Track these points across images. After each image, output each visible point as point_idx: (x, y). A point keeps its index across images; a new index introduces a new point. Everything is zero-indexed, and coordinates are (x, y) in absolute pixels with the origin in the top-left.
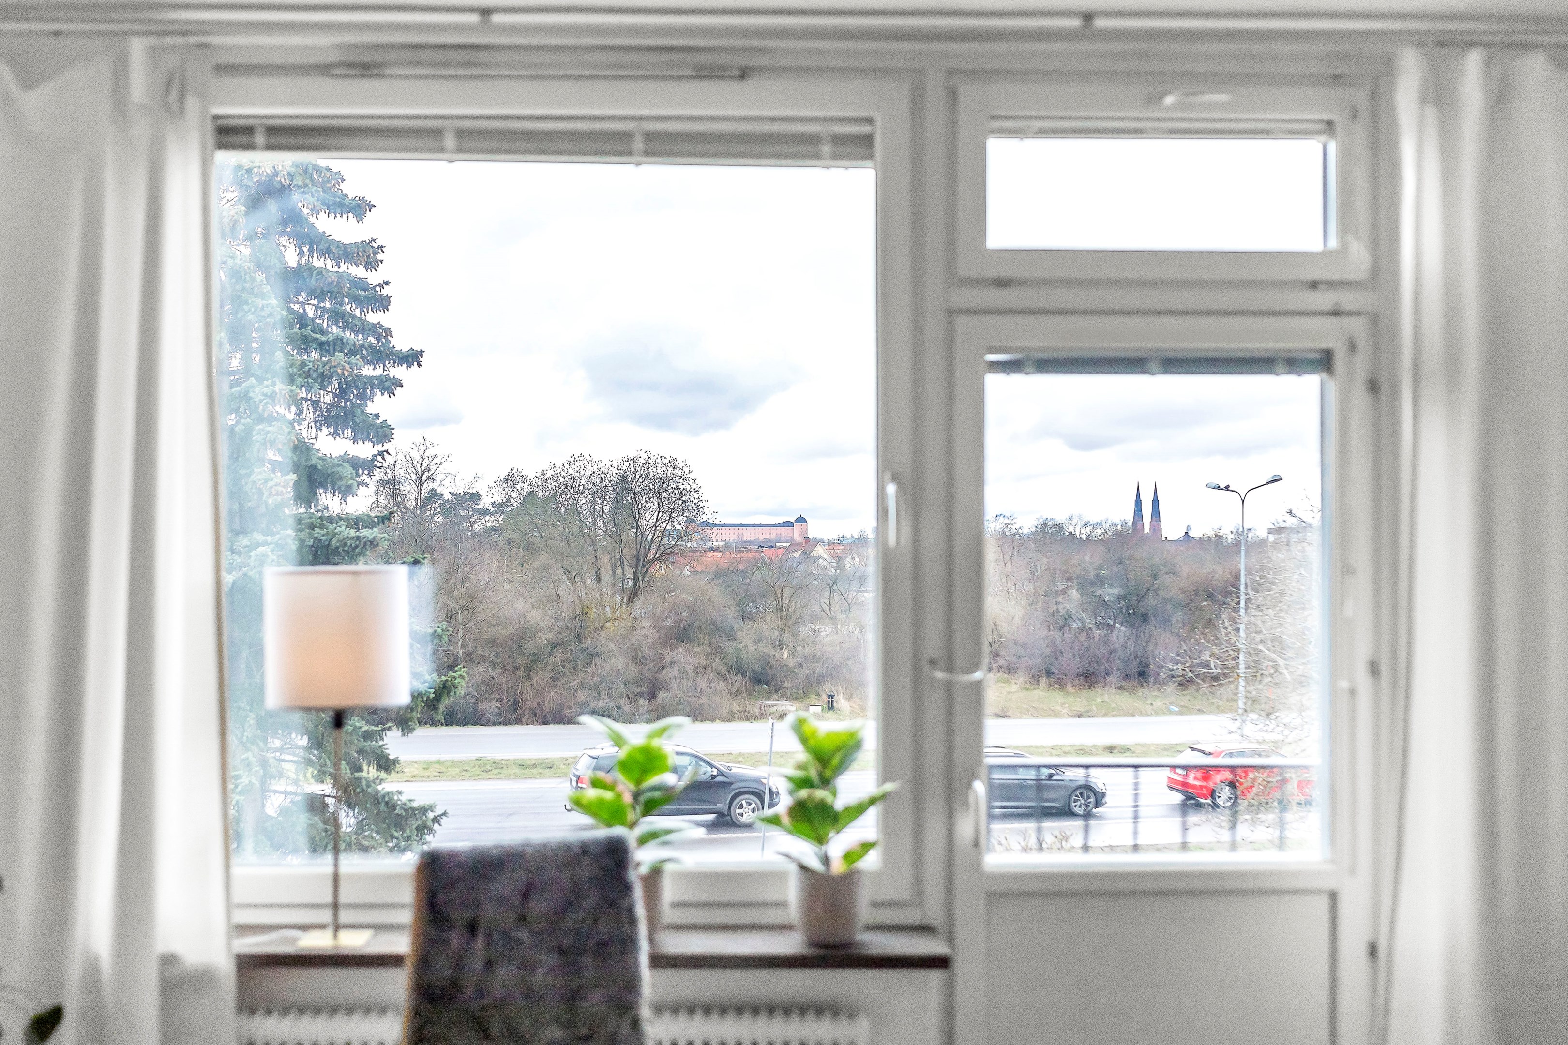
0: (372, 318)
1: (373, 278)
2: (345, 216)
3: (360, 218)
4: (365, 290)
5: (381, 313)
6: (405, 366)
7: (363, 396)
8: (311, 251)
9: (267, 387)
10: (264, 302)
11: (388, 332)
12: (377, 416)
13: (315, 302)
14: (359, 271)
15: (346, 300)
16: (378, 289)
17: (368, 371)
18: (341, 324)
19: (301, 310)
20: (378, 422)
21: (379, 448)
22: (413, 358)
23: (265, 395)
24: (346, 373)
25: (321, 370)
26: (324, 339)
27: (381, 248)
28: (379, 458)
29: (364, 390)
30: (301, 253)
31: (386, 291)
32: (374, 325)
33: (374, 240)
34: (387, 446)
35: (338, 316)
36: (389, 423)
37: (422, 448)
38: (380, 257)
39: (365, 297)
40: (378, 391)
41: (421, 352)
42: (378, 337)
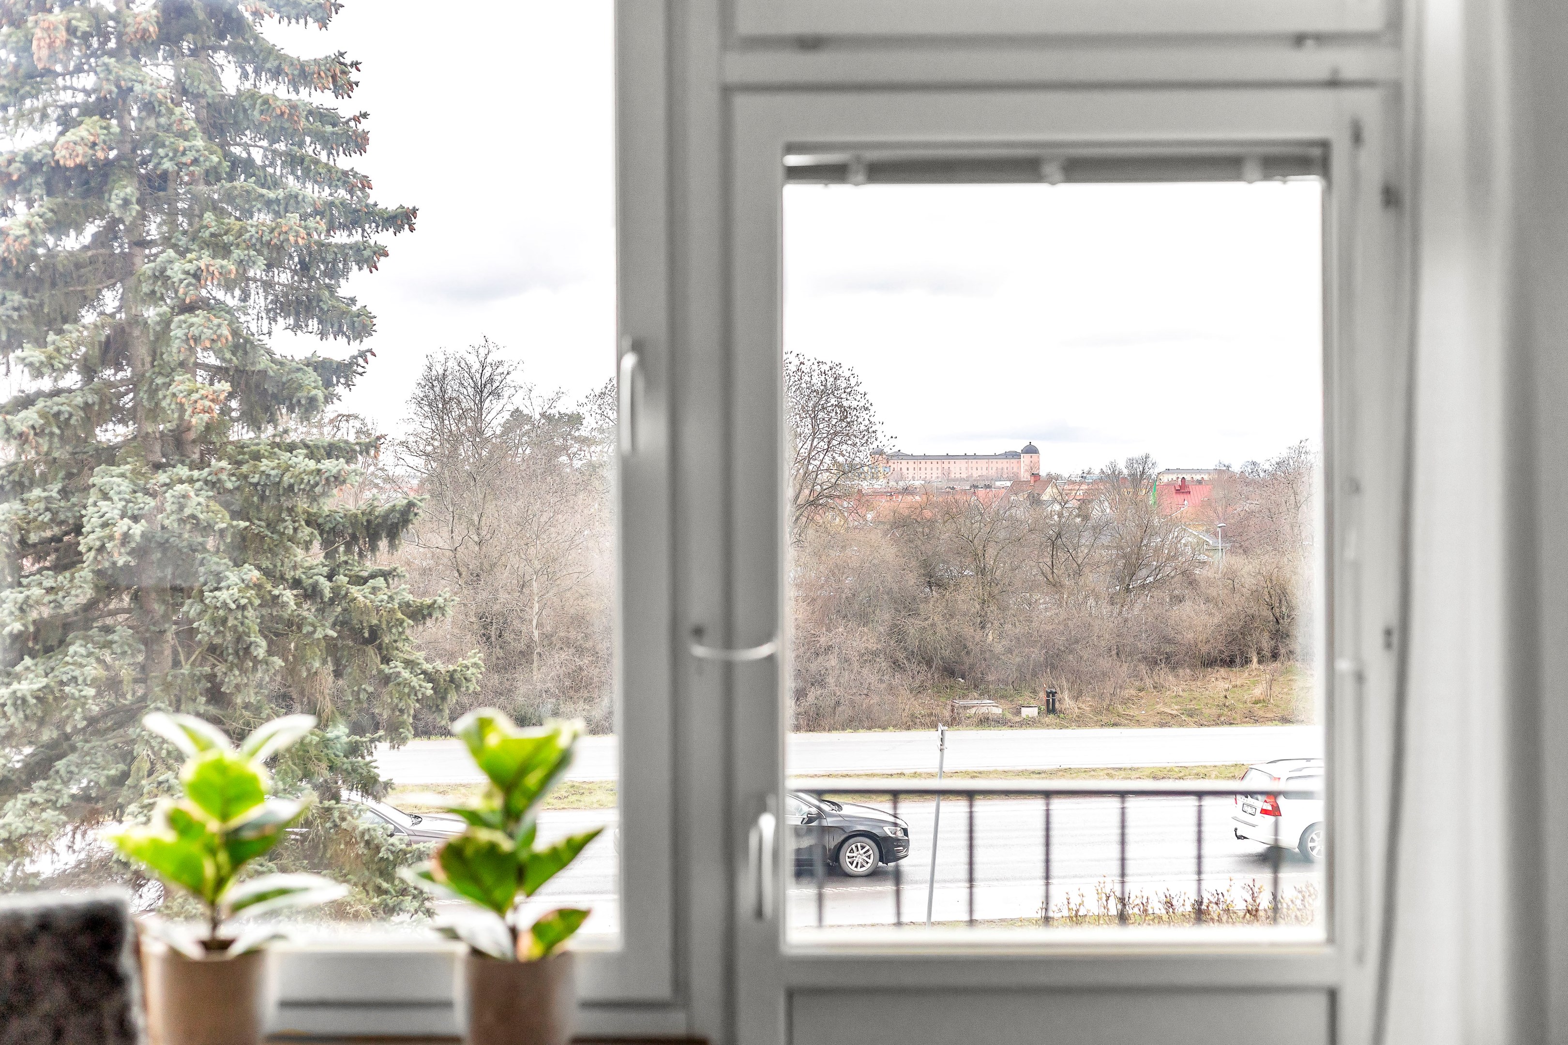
0: (344, 162)
1: (346, 108)
2: (302, 21)
3: (323, 24)
4: (334, 125)
5: (356, 156)
6: (391, 230)
7: (333, 273)
8: (258, 72)
9: (190, 261)
11: (366, 183)
12: (353, 300)
13: (265, 143)
14: (324, 99)
15: (308, 140)
16: (352, 124)
17: (340, 238)
18: (299, 173)
19: (244, 155)
20: (354, 309)
21: (355, 347)
22: (412, 229)
23: (187, 273)
24: (306, 241)
25: (266, 238)
26: (276, 195)
27: (355, 65)
28: (361, 361)
29: (335, 261)
30: (245, 76)
31: (364, 125)
32: (345, 174)
33: (343, 54)
34: (368, 343)
35: (294, 161)
36: (368, 309)
38: (354, 76)
39: (333, 133)
40: (355, 267)
41: (414, 211)
42: (351, 192)
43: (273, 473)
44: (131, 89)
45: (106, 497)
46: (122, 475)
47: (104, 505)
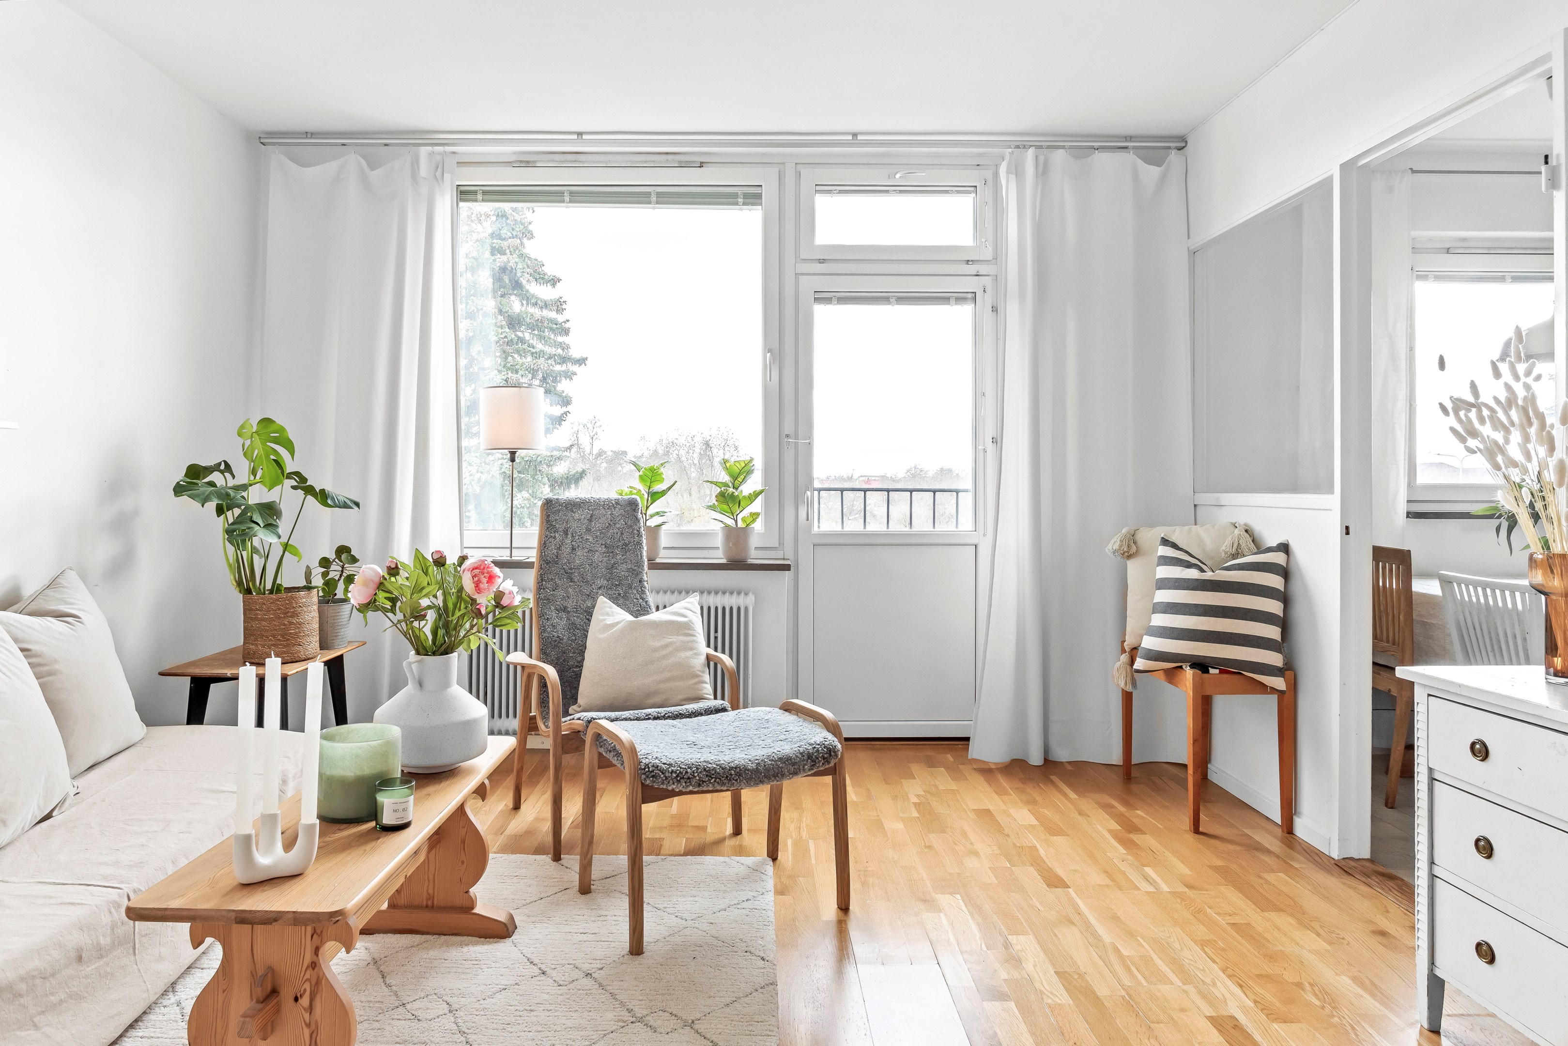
0: (560, 339)
1: (560, 318)
2: (545, 285)
3: (554, 285)
4: (556, 324)
5: (565, 337)
6: (578, 365)
7: (555, 381)
8: (527, 304)
9: (504, 375)
10: (502, 330)
11: (568, 347)
12: (563, 392)
13: (530, 331)
14: (553, 315)
15: (546, 330)
16: (563, 324)
17: (558, 368)
18: (543, 343)
19: (522, 336)
20: (564, 394)
21: (565, 409)
22: (582, 361)
23: (503, 380)
24: (545, 369)
25: (532, 367)
26: (534, 351)
27: (565, 302)
28: (564, 415)
29: (556, 377)
30: (522, 304)
31: (567, 325)
32: (561, 343)
33: (561, 298)
34: (569, 408)
35: (541, 338)
36: (569, 395)
37: (594, 422)
38: (564, 306)
39: (556, 328)
40: (563, 378)
41: (586, 359)
42: (563, 350)
43: (534, 456)
44: (482, 309)
45: (470, 465)
46: (476, 457)
47: (470, 468)
